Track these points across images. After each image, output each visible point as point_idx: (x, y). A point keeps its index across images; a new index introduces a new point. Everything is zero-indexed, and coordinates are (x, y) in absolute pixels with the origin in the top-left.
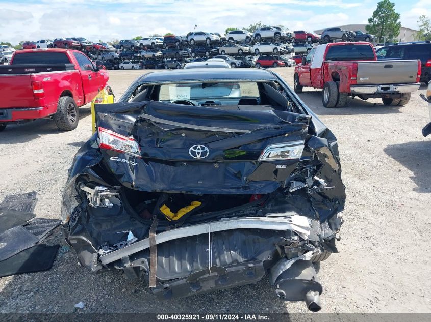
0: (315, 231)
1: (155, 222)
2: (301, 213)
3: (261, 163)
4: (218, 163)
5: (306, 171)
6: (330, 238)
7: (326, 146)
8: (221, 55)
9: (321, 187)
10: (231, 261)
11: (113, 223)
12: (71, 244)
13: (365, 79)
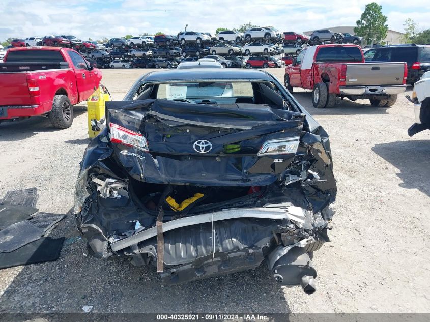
0: (309, 221)
1: (161, 212)
2: (296, 204)
3: (260, 157)
4: (220, 157)
5: (301, 165)
6: (323, 227)
7: (319, 142)
8: (212, 54)
9: (314, 180)
10: (232, 247)
11: (121, 213)
12: (83, 233)
13: (354, 80)
